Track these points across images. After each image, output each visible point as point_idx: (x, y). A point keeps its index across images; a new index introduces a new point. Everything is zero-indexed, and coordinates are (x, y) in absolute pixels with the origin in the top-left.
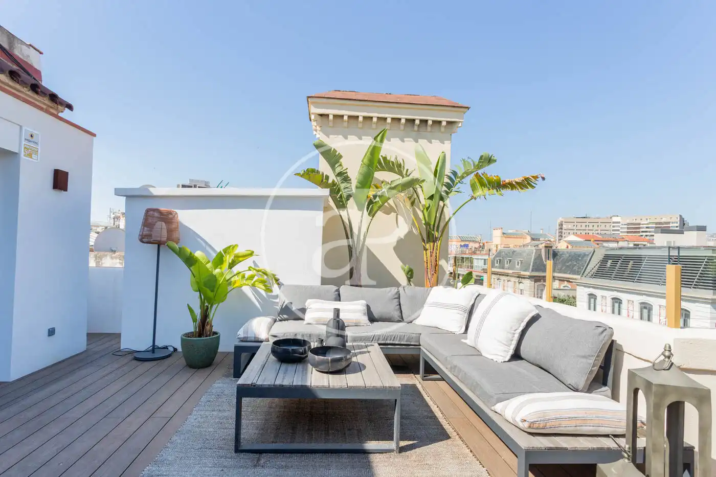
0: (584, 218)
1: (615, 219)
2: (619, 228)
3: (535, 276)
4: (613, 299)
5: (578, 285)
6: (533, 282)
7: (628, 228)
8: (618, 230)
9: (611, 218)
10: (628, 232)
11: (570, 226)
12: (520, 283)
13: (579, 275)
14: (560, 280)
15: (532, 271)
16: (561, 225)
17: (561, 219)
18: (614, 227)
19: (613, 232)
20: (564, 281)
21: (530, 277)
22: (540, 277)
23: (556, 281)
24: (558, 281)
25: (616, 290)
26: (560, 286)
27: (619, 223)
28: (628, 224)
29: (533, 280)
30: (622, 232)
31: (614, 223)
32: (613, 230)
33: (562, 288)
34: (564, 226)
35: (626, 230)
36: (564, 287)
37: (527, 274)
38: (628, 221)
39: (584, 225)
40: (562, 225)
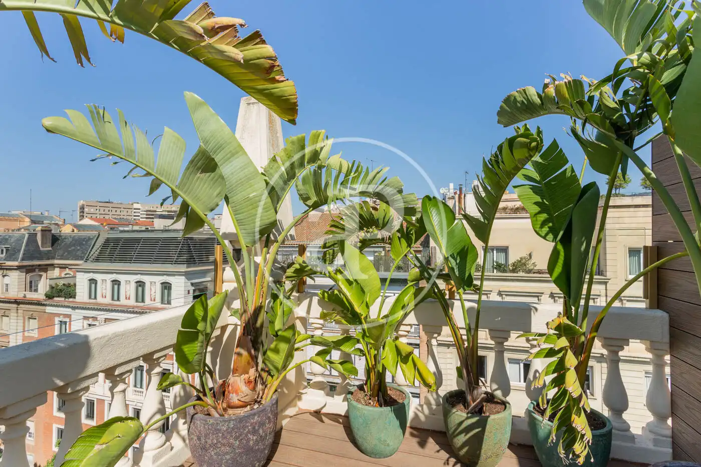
0: (107, 202)
1: (136, 206)
2: (139, 214)
3: (26, 266)
4: (113, 281)
5: (78, 272)
6: (25, 274)
7: (147, 215)
8: (139, 216)
9: (132, 204)
10: (147, 218)
11: (92, 210)
12: (4, 276)
13: (83, 260)
14: (60, 268)
15: (23, 259)
16: (82, 208)
17: (82, 202)
18: (135, 212)
19: (135, 218)
20: (65, 268)
21: (19, 268)
22: (33, 266)
23: (56, 269)
24: (58, 269)
25: (115, 273)
26: (60, 273)
27: (139, 209)
28: (147, 211)
29: (24, 270)
30: (142, 218)
31: (135, 209)
32: (135, 216)
33: (63, 275)
34: (86, 210)
35: (145, 216)
36: (66, 274)
37: (16, 263)
38: (147, 208)
39: (107, 209)
40: (84, 209)
